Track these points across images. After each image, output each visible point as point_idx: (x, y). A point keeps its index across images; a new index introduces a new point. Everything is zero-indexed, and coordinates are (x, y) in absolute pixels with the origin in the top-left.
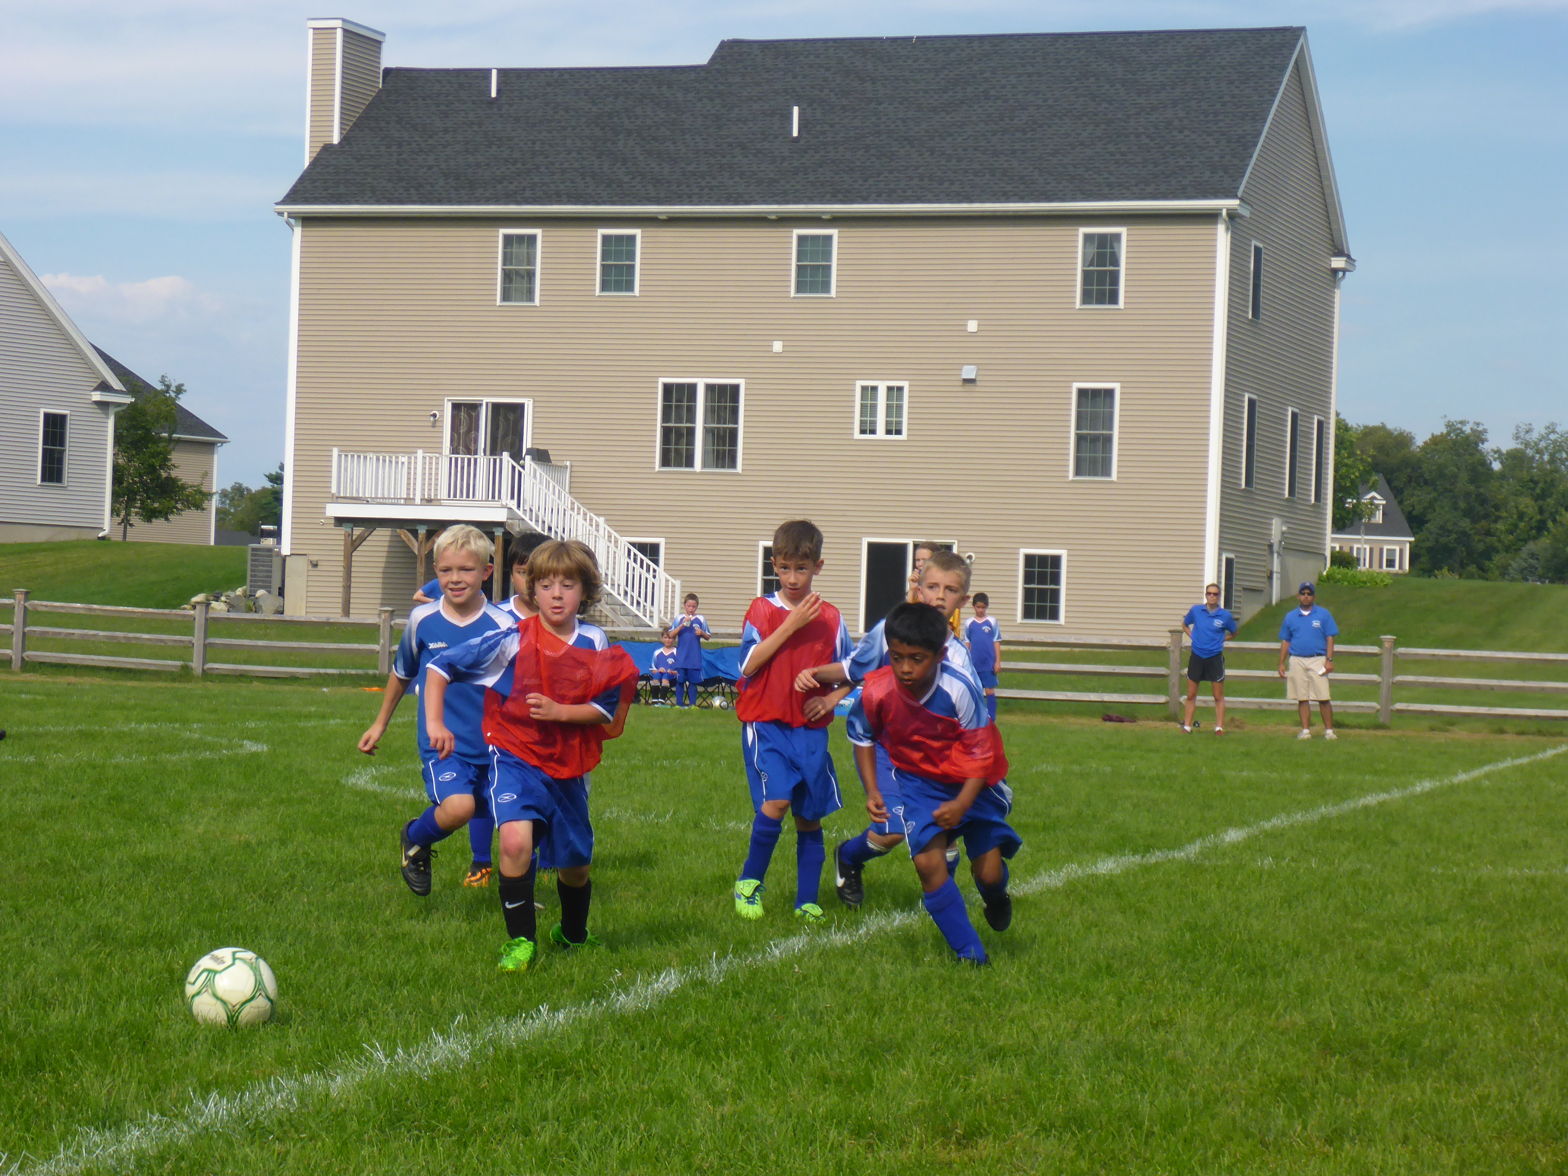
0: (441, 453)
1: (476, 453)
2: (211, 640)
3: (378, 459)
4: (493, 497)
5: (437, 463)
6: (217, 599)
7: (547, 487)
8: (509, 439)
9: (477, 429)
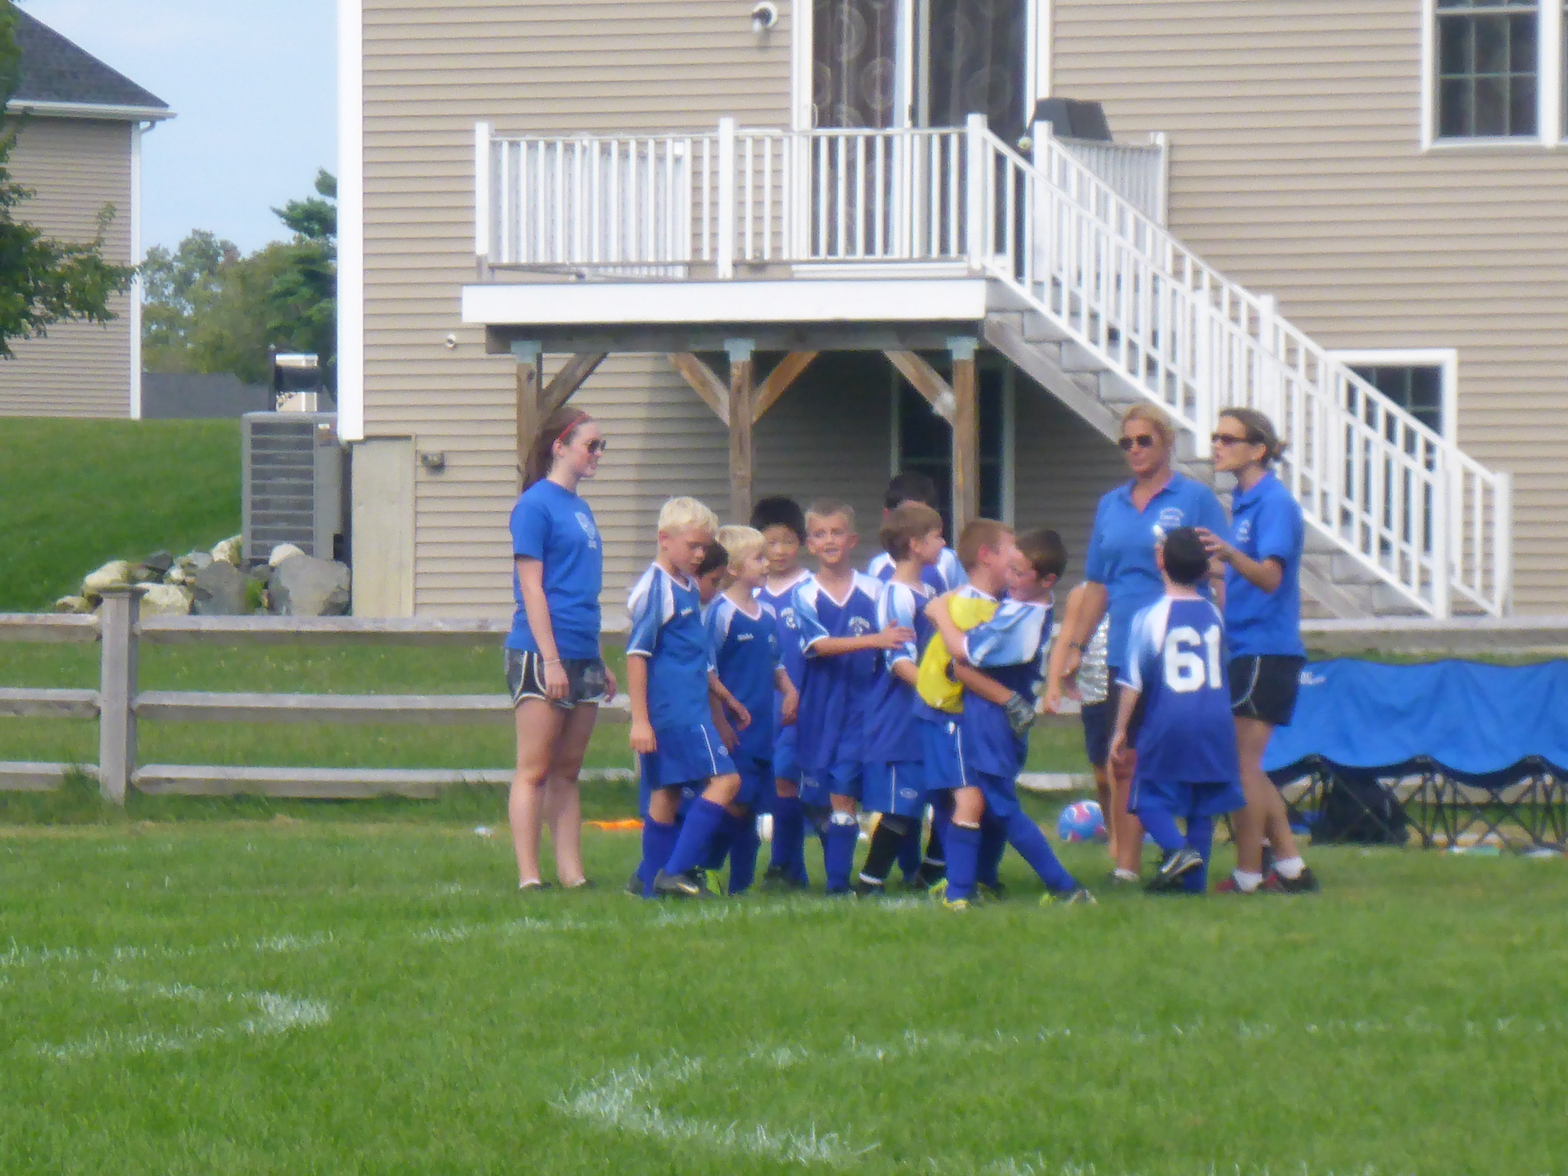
0: (786, 127)
1: (887, 120)
2: (149, 698)
3: (605, 150)
4: (944, 248)
5: (777, 156)
6: (159, 575)
7: (1102, 212)
8: (984, 75)
9: (889, 49)
